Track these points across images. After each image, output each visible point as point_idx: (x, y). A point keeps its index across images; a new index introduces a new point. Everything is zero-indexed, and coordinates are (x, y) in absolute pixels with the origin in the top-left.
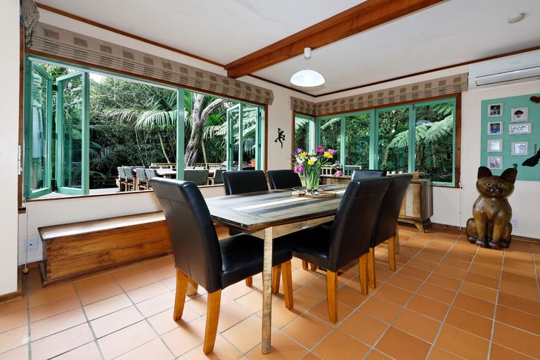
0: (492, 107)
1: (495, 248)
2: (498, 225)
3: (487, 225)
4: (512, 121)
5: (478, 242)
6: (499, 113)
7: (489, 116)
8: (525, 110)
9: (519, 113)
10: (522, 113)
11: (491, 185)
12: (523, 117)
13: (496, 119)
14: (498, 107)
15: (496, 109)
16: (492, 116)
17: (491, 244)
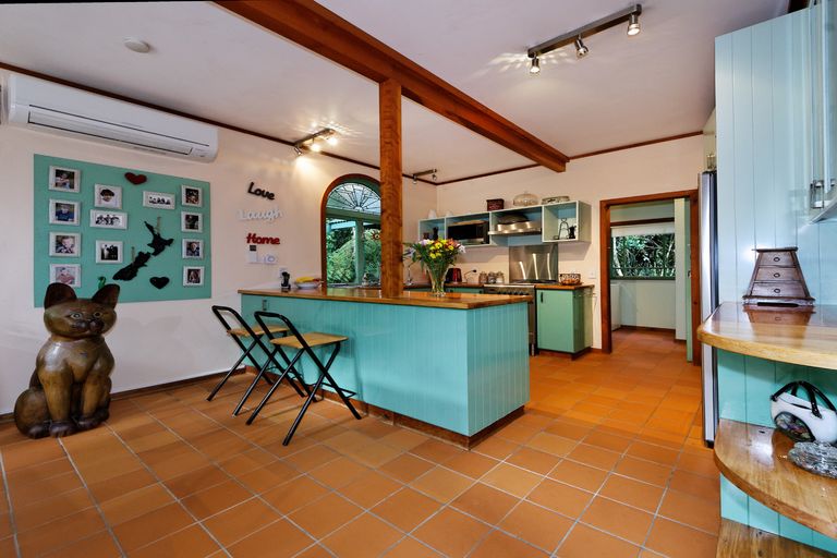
0: (59, 173)
1: (92, 427)
2: (95, 383)
3: (71, 391)
4: (96, 204)
5: (56, 430)
6: (72, 187)
7: (52, 187)
8: (117, 191)
9: (107, 193)
10: (113, 194)
11: (81, 318)
12: (114, 202)
13: (68, 197)
14: (71, 176)
15: (66, 176)
16: (58, 189)
17: (82, 423)
